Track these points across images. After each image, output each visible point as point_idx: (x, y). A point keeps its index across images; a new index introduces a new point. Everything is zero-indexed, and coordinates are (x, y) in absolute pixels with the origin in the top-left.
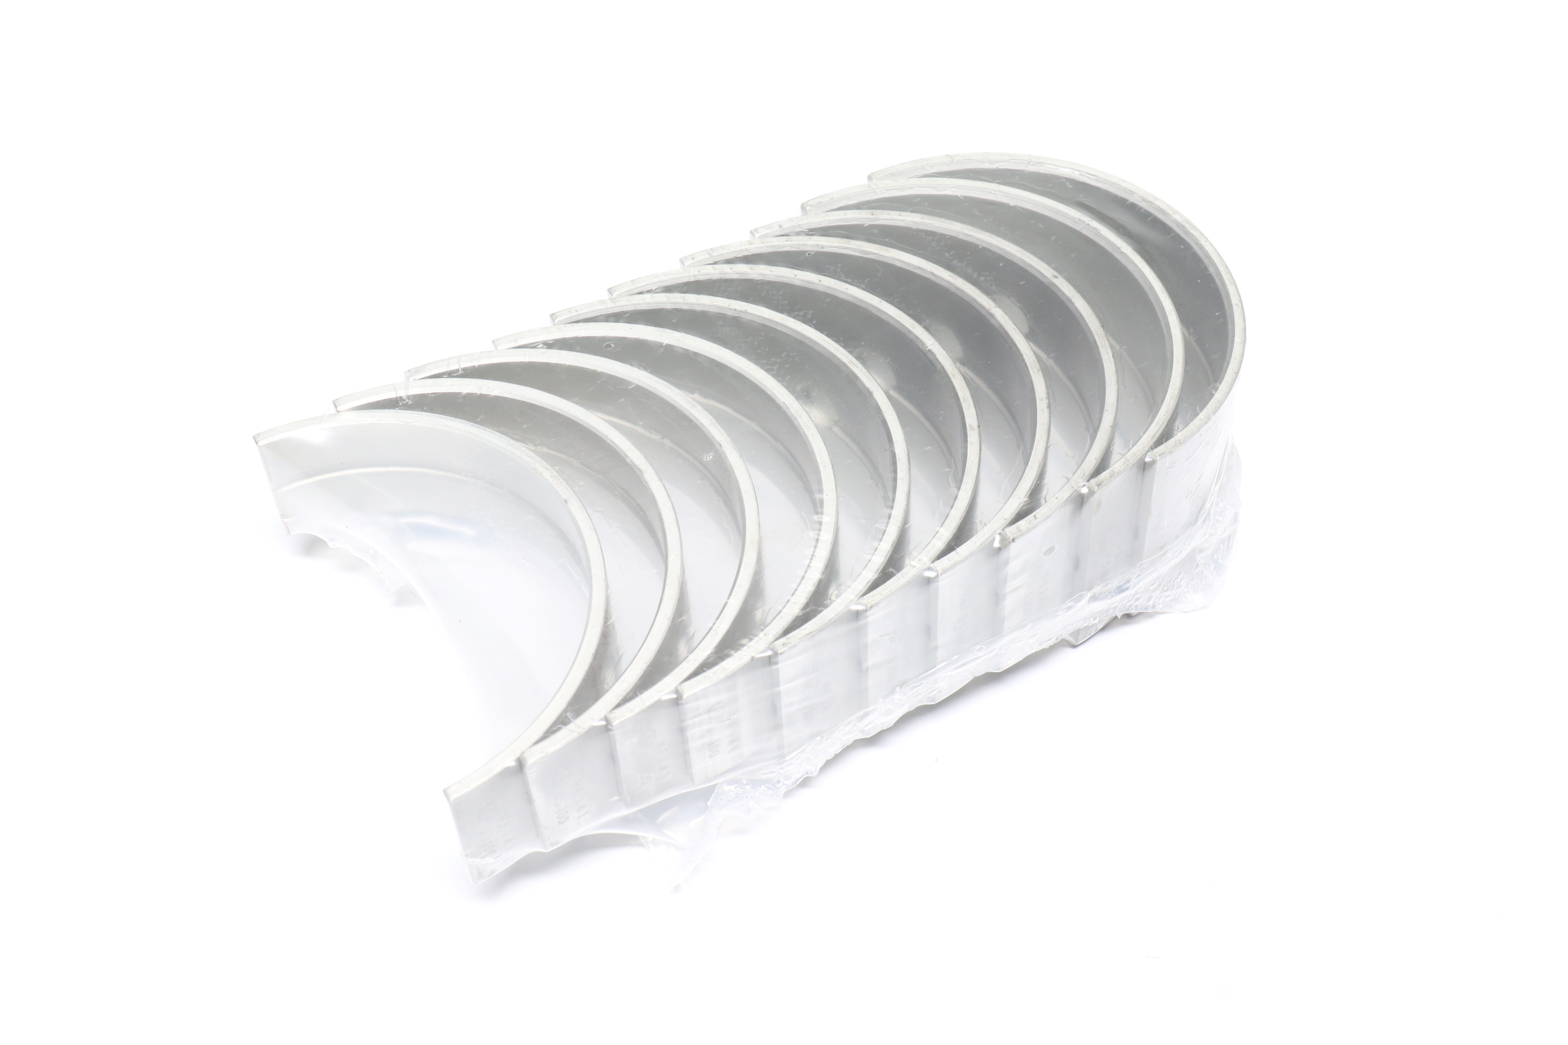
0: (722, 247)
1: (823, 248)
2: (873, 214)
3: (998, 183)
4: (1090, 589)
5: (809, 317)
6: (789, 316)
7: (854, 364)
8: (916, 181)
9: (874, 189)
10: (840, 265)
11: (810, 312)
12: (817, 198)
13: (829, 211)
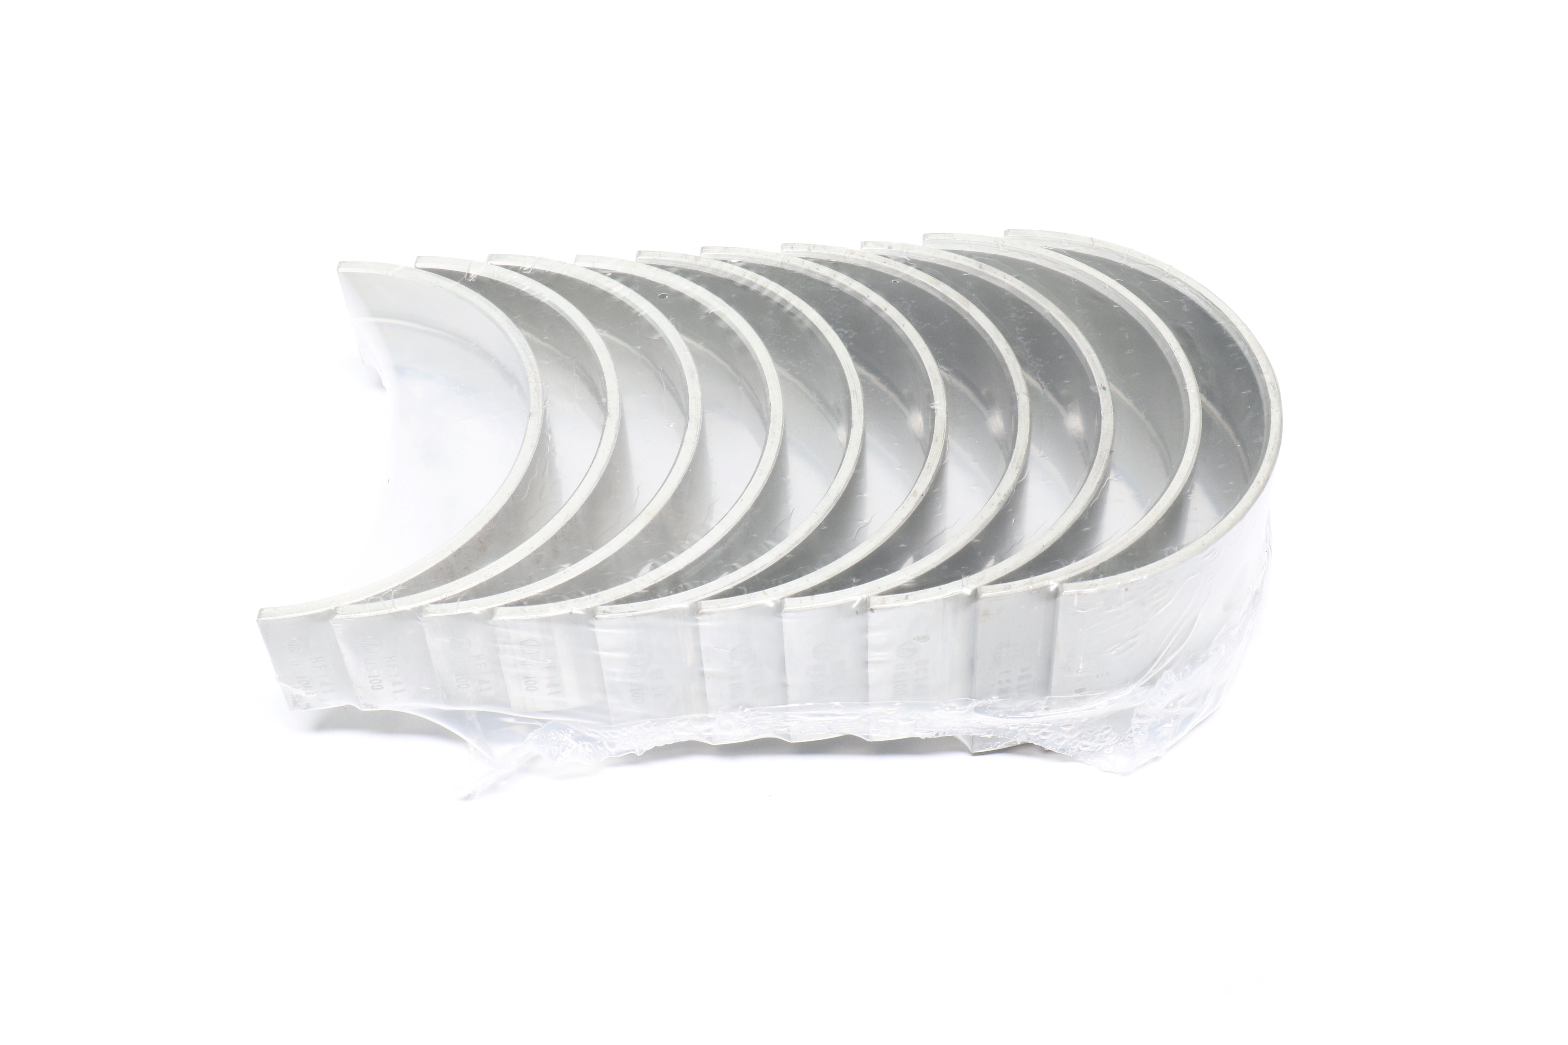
0: (824, 247)
1: (913, 281)
2: (981, 267)
3: (1117, 281)
4: (980, 699)
5: (851, 337)
6: (834, 329)
7: (856, 395)
8: (1044, 252)
9: (998, 245)
10: (913, 301)
11: (854, 333)
12: (941, 233)
13: (942, 250)
